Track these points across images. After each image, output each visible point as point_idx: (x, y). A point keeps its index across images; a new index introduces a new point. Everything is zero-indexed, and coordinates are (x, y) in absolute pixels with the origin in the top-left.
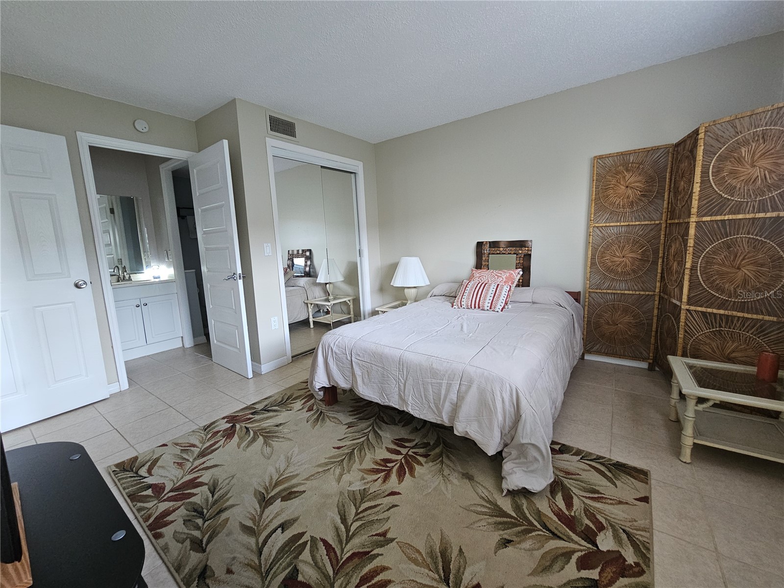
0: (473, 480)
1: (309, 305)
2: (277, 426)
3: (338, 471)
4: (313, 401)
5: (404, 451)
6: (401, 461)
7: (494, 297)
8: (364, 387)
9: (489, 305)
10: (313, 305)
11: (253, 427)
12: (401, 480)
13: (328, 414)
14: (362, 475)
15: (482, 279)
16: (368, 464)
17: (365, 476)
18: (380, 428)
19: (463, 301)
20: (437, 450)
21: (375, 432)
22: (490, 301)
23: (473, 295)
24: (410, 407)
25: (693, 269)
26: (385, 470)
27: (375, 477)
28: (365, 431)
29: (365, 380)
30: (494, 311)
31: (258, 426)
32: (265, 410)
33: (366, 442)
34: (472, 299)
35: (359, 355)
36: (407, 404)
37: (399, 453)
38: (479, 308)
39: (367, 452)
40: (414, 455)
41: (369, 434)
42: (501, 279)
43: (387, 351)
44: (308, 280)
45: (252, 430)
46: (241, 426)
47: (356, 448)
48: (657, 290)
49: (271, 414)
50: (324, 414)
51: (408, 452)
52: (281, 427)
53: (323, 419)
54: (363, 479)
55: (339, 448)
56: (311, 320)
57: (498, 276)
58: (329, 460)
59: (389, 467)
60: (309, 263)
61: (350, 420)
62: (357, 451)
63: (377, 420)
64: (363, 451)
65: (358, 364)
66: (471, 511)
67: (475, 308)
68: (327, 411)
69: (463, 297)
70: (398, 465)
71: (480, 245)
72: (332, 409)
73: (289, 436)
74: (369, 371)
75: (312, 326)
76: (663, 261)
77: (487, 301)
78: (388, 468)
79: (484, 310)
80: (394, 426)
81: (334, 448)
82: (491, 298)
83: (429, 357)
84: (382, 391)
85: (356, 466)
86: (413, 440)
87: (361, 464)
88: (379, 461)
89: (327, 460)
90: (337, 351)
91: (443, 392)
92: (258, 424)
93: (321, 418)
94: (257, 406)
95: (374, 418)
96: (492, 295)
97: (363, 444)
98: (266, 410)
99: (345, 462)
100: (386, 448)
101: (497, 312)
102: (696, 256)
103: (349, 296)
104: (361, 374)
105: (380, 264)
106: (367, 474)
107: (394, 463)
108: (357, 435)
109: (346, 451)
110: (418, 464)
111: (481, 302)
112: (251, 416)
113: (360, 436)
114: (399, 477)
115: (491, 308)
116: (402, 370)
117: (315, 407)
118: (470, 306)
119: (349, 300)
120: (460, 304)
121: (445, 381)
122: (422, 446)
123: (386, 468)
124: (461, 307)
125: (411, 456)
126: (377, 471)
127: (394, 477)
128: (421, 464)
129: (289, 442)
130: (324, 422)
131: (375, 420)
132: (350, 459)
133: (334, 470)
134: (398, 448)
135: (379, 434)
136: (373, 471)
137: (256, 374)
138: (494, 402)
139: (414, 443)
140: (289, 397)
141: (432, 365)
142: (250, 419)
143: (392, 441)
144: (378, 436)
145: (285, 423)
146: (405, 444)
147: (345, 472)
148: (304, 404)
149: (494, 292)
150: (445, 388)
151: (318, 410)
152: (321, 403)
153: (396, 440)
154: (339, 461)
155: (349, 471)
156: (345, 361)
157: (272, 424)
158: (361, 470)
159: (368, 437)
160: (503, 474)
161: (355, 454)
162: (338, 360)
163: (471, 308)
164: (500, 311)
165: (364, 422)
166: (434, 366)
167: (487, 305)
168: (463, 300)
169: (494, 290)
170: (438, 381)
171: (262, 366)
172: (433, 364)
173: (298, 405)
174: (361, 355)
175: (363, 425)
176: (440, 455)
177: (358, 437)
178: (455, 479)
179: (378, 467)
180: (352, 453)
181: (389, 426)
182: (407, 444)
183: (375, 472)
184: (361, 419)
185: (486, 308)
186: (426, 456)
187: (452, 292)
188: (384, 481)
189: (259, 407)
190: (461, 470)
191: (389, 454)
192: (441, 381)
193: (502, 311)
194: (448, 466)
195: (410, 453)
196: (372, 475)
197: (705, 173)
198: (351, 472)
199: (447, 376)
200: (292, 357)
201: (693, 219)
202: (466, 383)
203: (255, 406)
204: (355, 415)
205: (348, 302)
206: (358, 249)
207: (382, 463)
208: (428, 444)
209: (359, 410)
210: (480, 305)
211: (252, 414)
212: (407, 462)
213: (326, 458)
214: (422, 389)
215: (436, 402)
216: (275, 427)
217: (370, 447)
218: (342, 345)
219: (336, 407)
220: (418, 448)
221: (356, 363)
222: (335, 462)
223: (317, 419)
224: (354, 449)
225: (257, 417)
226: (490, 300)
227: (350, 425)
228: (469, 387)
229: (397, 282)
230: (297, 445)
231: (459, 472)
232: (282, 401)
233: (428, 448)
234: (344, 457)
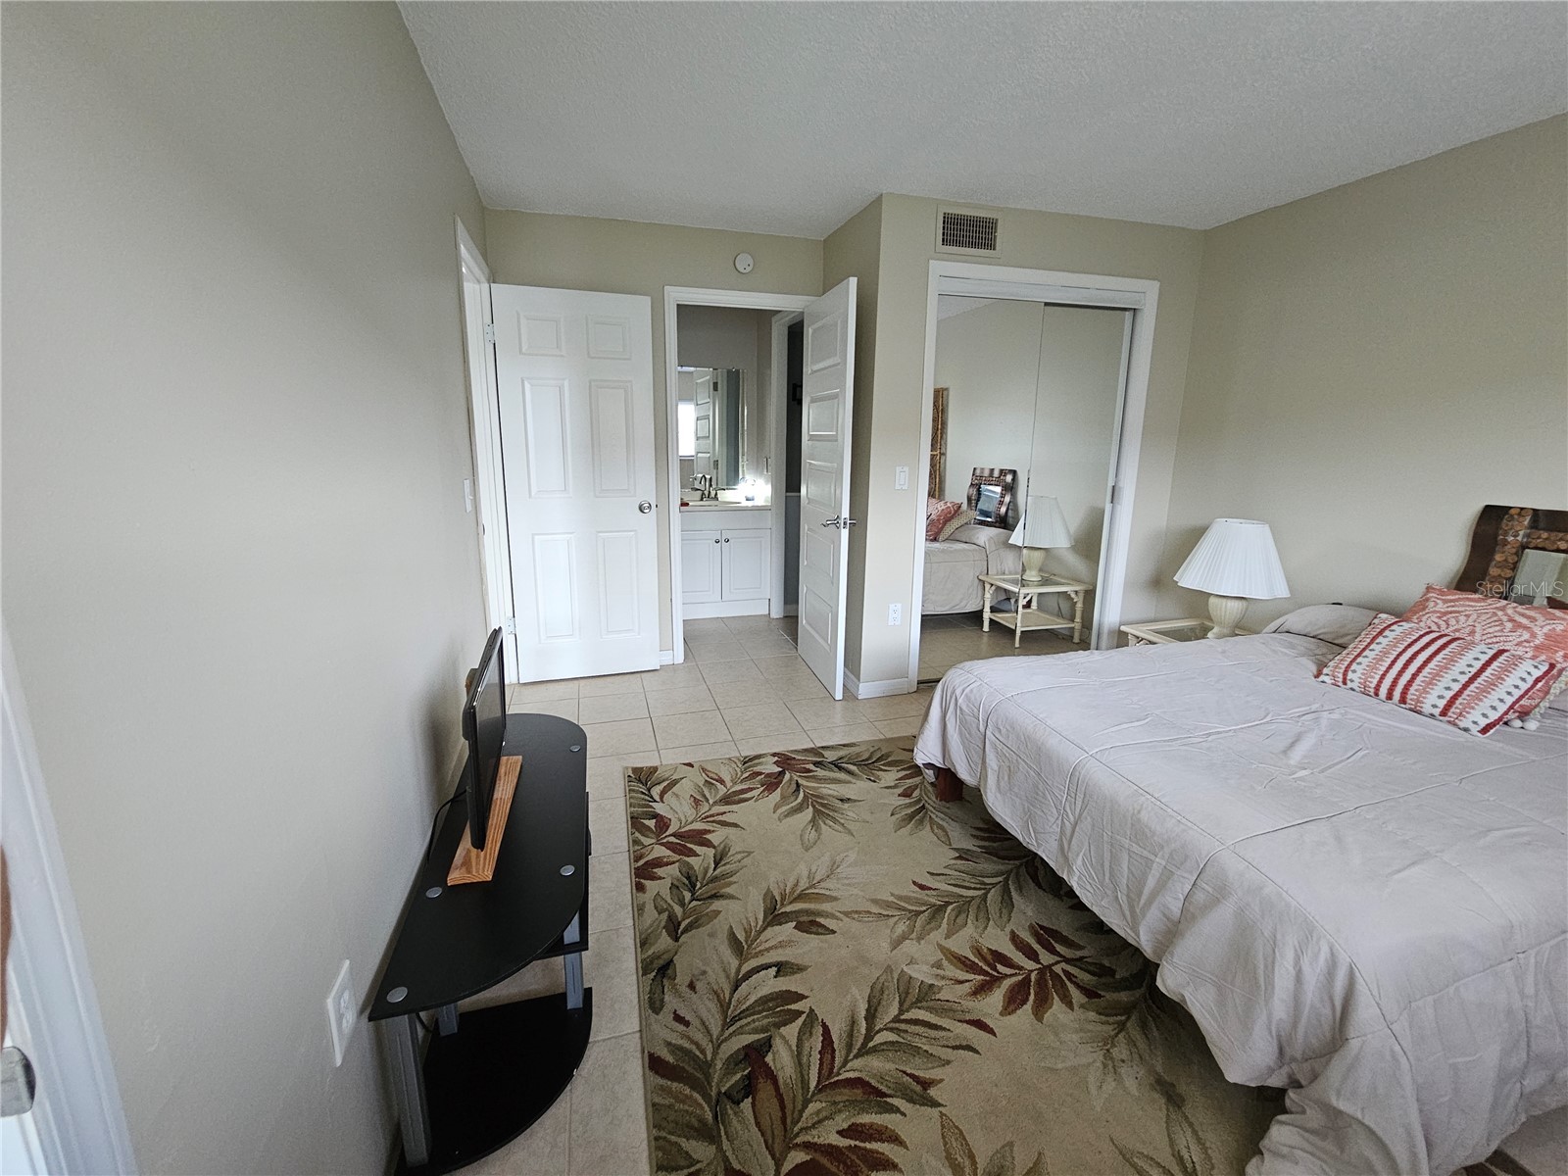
0: (1179, 1107)
1: (987, 586)
2: (841, 800)
3: (901, 928)
4: (917, 780)
5: (1046, 958)
6: (1029, 975)
7: (1465, 686)
8: (998, 795)
9: (1442, 703)
11: (807, 787)
12: (1010, 1009)
13: (933, 816)
14: (940, 958)
15: (1453, 622)
16: (960, 944)
17: (945, 963)
18: (1020, 889)
19: (1354, 671)
20: (1124, 996)
21: (1006, 891)
22: (1449, 695)
23: (1394, 662)
24: (1076, 878)
26: (986, 973)
27: (962, 975)
28: (986, 880)
29: (1002, 784)
30: (1455, 725)
31: (814, 788)
32: (836, 766)
33: (978, 901)
34: (1387, 671)
35: (1000, 731)
36: (1070, 871)
37: (1032, 955)
38: (1403, 700)
39: (969, 921)
40: (1064, 978)
41: (990, 889)
42: (1526, 636)
43: (1053, 742)
45: (804, 791)
46: (791, 776)
47: (952, 903)
49: (842, 776)
50: (926, 813)
51: (1053, 965)
52: (846, 806)
53: (921, 821)
54: (938, 965)
55: (922, 887)
56: (987, 615)
57: (1518, 626)
58: (895, 901)
59: (998, 972)
60: (1007, 499)
61: (969, 844)
62: (953, 910)
63: (1023, 870)
64: (964, 915)
65: (995, 748)
66: (1134, 1166)
67: (1390, 697)
68: (934, 808)
69: (1359, 660)
70: (1020, 978)
71: (1492, 518)
72: (947, 810)
73: (851, 826)
74: (1012, 769)
75: (986, 628)
77: (1438, 689)
78: (996, 974)
79: (1419, 713)
80: (1051, 896)
81: (914, 883)
82: (1456, 687)
83: (1141, 791)
84: (1029, 818)
85: (937, 936)
86: (1080, 948)
87: (947, 937)
88: (985, 950)
89: (891, 899)
90: (964, 708)
91: (1151, 882)
92: (816, 785)
93: (917, 818)
94: (826, 753)
95: (1017, 862)
96: (1464, 679)
97: (970, 902)
98: (837, 765)
99: (921, 920)
100: (1013, 932)
101: (1466, 730)
104: (996, 768)
106: (950, 962)
107: (1013, 971)
108: (967, 879)
109: (933, 900)
110: (1061, 1000)
111: (1415, 686)
112: (811, 767)
113: (973, 886)
114: (1009, 1003)
115: (1444, 713)
116: (1073, 795)
117: (916, 793)
118: (1372, 690)
119: (1076, 592)
120: (1341, 676)
121: (1159, 862)
122: (1091, 968)
123: (991, 972)
124: (1345, 683)
125: (1055, 976)
126: (971, 967)
127: (997, 997)
128: (1070, 1005)
129: (848, 838)
130: (921, 827)
131: (1018, 867)
132: (932, 918)
133: (896, 923)
134: (1036, 947)
135: (1011, 899)
136: (963, 963)
137: (849, 694)
138: (1270, 967)
139: (1079, 954)
140: (882, 755)
141: (1139, 812)
142: (809, 771)
143: (1031, 927)
144: (1007, 902)
145: (855, 801)
146: (1056, 945)
147: (914, 935)
148: (900, 779)
149: (1474, 670)
150: (1158, 875)
151: (920, 800)
152: (930, 788)
153: (1042, 927)
154: (910, 911)
155: (919, 939)
156: (974, 731)
157: (835, 793)
158: (942, 948)
159: (986, 895)
161: (947, 914)
162: (963, 724)
163: (1377, 694)
164: (1475, 729)
165: (994, 862)
166: (1144, 816)
167: (1434, 700)
168: (1354, 666)
169: (1478, 665)
170: (1145, 853)
171: (861, 685)
172: (1143, 813)
173: (890, 776)
174: (1004, 731)
175: (988, 866)
176: (1127, 1010)
177: (967, 884)
178: (1132, 1078)
179: (977, 961)
180: (941, 909)
181: (1041, 892)
182: (1058, 948)
183: (966, 966)
184: (989, 852)
185: (1427, 708)
186: (1090, 993)
188: (975, 993)
189: (830, 756)
190: (1159, 1069)
191: (1012, 947)
192: (1152, 857)
193: (1484, 731)
194: (1132, 1043)
195: (1057, 969)
196: (957, 968)
198: (922, 942)
199: (1167, 850)
200: (919, 682)
202: (1210, 890)
203: (823, 752)
204: (983, 839)
206: (1111, 484)
207: (989, 957)
208: (1112, 972)
209: (996, 833)
210: (1409, 697)
211: (816, 764)
212: (1041, 983)
213: (892, 895)
214: (1107, 855)
215: (1132, 895)
216: (837, 801)
217: (982, 915)
218: (976, 699)
219: (954, 809)
220: (1081, 969)
221: (992, 743)
222: (905, 909)
223: (911, 817)
224: (948, 903)
225: (820, 772)
226: (1448, 688)
227: (963, 855)
228: (1215, 901)
229: (1190, 577)
230: (856, 849)
231: (1151, 1071)
232: (867, 760)
233: (1103, 980)
234: (925, 908)
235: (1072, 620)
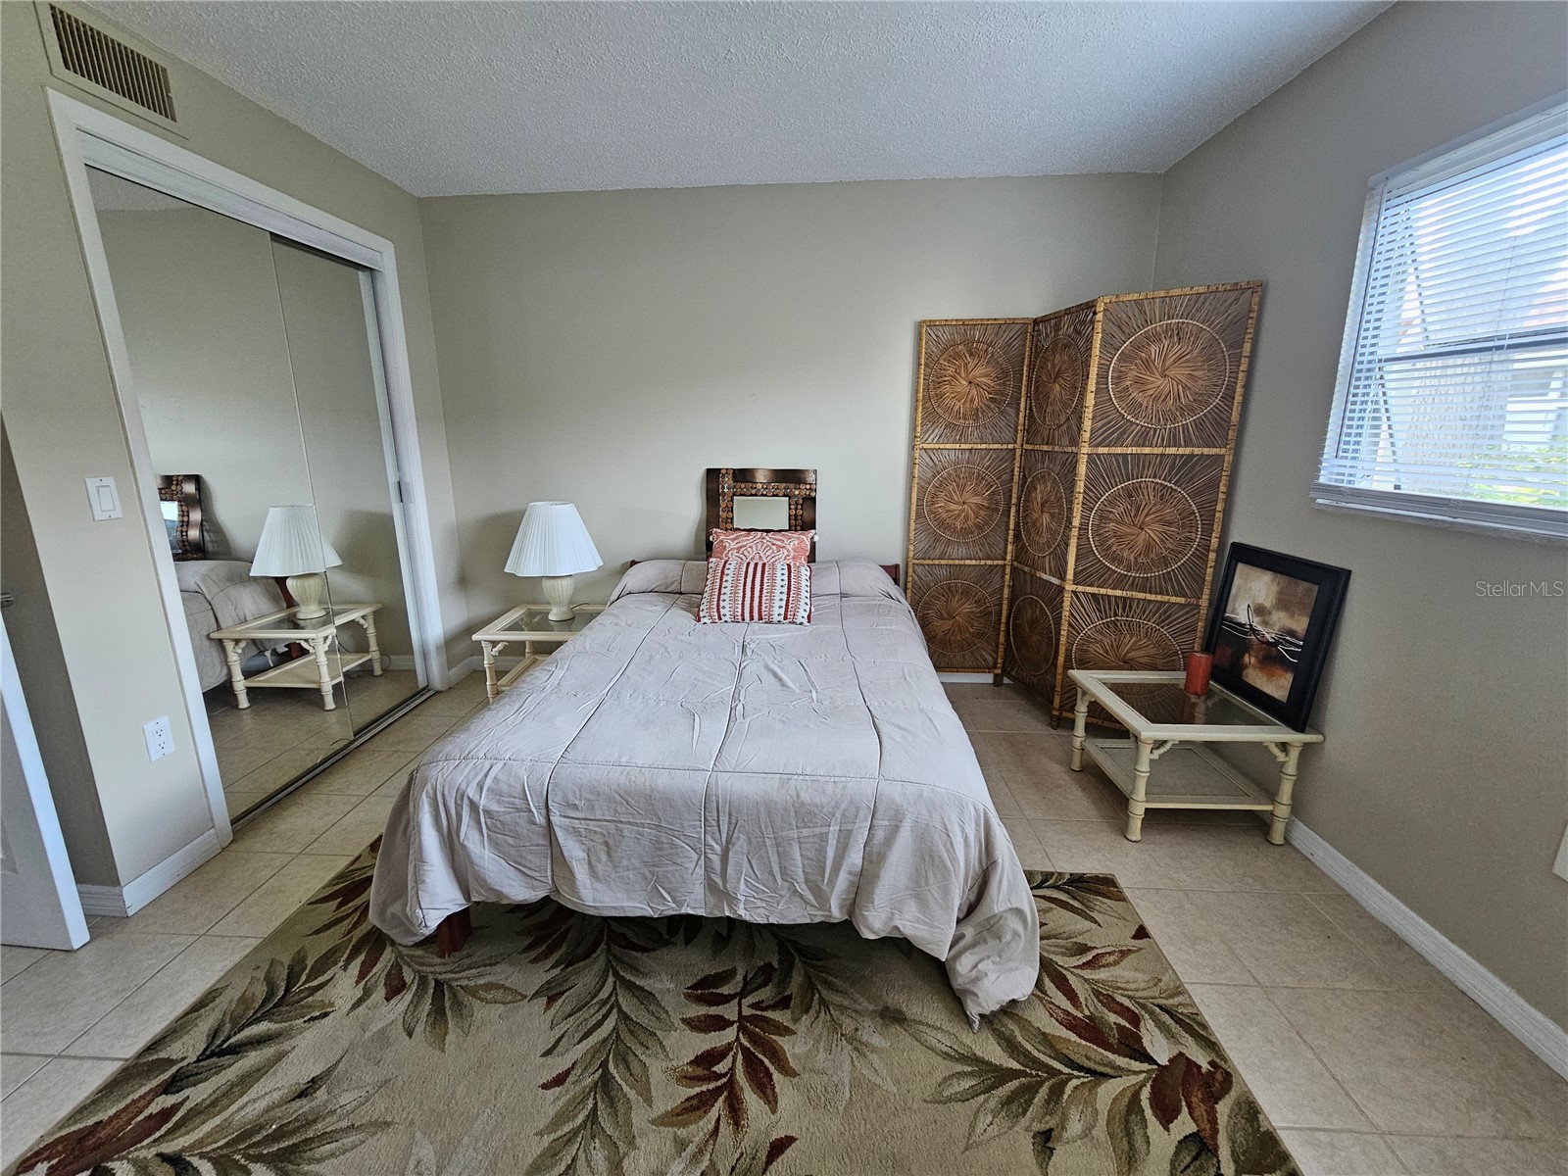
0: (906, 1019)
1: (229, 646)
2: (302, 1094)
3: (599, 1156)
4: (388, 956)
5: (729, 1011)
6: (741, 1044)
7: (788, 594)
8: (598, 885)
9: (782, 611)
10: (243, 644)
11: (200, 1142)
12: (771, 1098)
13: (464, 983)
14: (671, 1136)
15: (747, 554)
16: (670, 1095)
17: (682, 1132)
18: (636, 970)
19: (724, 607)
20: (797, 978)
21: (631, 987)
22: (783, 603)
23: (744, 591)
24: (742, 906)
25: (1083, 528)
26: (717, 1092)
27: (707, 1123)
28: (604, 994)
29: (600, 868)
30: (794, 623)
31: (219, 1129)
32: (222, 1053)
33: (622, 1027)
34: (744, 600)
35: (575, 807)
36: (732, 900)
37: (720, 1023)
38: (760, 618)
39: (643, 1058)
40: (759, 1013)
41: (617, 1000)
42: (786, 553)
43: (663, 781)
44: (212, 570)
45: (202, 1156)
46: (135, 1162)
47: (607, 1060)
48: (1009, 557)
49: (253, 1058)
50: (451, 988)
51: (740, 1011)
52: (321, 1094)
53: (458, 1004)
54: (681, 1145)
55: (559, 1080)
56: (240, 685)
57: (778, 546)
58: (553, 1136)
59: (724, 1075)
60: (196, 516)
61: (540, 975)
62: (616, 1066)
63: (615, 949)
64: (631, 1058)
65: (576, 832)
66: (950, 1099)
67: (752, 618)
68: (452, 972)
69: (722, 597)
70: (740, 1056)
71: (713, 475)
72: (467, 961)
73: (379, 1108)
74: (611, 842)
75: (244, 702)
76: (1018, 511)
77: (777, 603)
78: (725, 1080)
79: (771, 623)
80: (665, 950)
81: (546, 1086)
82: (784, 597)
83: (785, 776)
84: (655, 884)
85: (640, 1117)
86: (732, 973)
87: (649, 1101)
88: (690, 1070)
89: (547, 1140)
90: (494, 807)
91: (831, 852)
92: (217, 1120)
93: (447, 1004)
94: (174, 1050)
95: (603, 946)
96: (785, 590)
97: (618, 1036)
98: (219, 1051)
99: (604, 1119)
100: (684, 1021)
101: (801, 624)
102: (1087, 507)
103: (358, 603)
104: (583, 855)
105: (454, 517)
106: (685, 1124)
107: (730, 1058)
108: (586, 1016)
109: (588, 1081)
110: (781, 1035)
111: (764, 606)
112: (168, 1101)
113: (599, 1016)
114: (764, 1093)
115: (785, 618)
116: (714, 823)
117: (408, 975)
118: (740, 618)
119: (363, 617)
120: (716, 614)
121: (834, 828)
122: (760, 980)
123: (719, 1083)
124: (720, 619)
125: (753, 1019)
126: (701, 1103)
127: (751, 1099)
128: (787, 1031)
129: (382, 1139)
130: (465, 1011)
131: (609, 950)
132: (611, 1103)
133: (588, 1162)
134: (713, 1010)
135: (642, 989)
136: (694, 1109)
137: (100, 923)
138: (951, 849)
139: (739, 978)
140: (291, 968)
141: (798, 796)
142: (166, 1114)
143: (688, 996)
144: (646, 997)
145: (328, 1072)
146: (719, 991)
147: (622, 1147)
148: (362, 975)
149: (786, 582)
150: (835, 842)
151: (423, 982)
152: (419, 952)
153: (694, 987)
154: (585, 1122)
155: (631, 1143)
156: (524, 827)
157: (276, 1096)
158: (662, 1121)
159: (620, 1011)
160: (959, 982)
161: (617, 1078)
162: (496, 830)
163: (743, 619)
164: (805, 621)
165: (584, 968)
166: (805, 797)
167: (777, 612)
168: (722, 604)
169: (786, 578)
170: (817, 830)
171: (125, 890)
172: (802, 794)
173: (343, 985)
174: (581, 804)
175: (585, 979)
176: (810, 987)
177: (593, 1021)
178: (873, 1035)
179: (698, 1090)
180: (606, 1079)
181: (652, 954)
182: (725, 990)
183: (698, 1108)
184: (569, 961)
185: (776, 618)
186: (783, 1003)
187: (673, 583)
188: (737, 1124)
189: (188, 1048)
190: (871, 1007)
191: (702, 1036)
192: (825, 829)
193: (809, 622)
194: (842, 1008)
195: (747, 1012)
196: (696, 1121)
197: (1102, 376)
198: (638, 1141)
199: (838, 815)
200: (233, 822)
201: (1085, 449)
202: (886, 823)
203: (163, 1055)
204: (546, 955)
205: (362, 621)
206: (392, 479)
207: (700, 1071)
208: (768, 967)
209: (550, 936)
210: (763, 614)
211: (167, 1088)
212: (753, 1038)
213: (541, 1134)
214: (774, 858)
215: (811, 878)
216: (298, 1103)
217: (642, 1036)
218: (509, 785)
219: (481, 953)
220: (757, 989)
221: (566, 829)
222: (575, 1132)
223: (438, 1013)
224: (604, 1065)
225: (197, 1094)
226: (781, 600)
227: (551, 994)
228: (894, 830)
230: (418, 1135)
231: (872, 1014)
232: (270, 994)
233: (776, 980)
234: (590, 1103)
235: (366, 650)
